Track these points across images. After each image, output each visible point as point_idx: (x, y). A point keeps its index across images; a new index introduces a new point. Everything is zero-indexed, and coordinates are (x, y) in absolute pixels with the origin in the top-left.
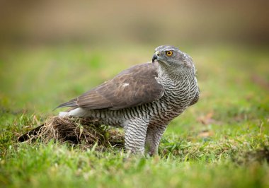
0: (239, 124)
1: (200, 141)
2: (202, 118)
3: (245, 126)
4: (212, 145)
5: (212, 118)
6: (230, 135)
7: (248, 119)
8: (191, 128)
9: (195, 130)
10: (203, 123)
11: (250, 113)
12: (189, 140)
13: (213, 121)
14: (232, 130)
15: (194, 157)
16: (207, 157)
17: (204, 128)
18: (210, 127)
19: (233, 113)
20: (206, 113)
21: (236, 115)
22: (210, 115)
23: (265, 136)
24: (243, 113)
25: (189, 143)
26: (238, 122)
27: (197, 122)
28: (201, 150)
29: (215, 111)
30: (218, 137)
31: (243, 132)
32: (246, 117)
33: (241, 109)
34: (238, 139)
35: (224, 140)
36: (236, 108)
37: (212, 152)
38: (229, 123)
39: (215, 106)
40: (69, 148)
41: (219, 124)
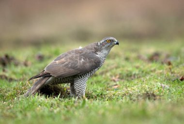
0: (133, 81)
1: (113, 90)
2: (114, 78)
3: (136, 81)
4: (119, 92)
5: (119, 78)
6: (129, 86)
7: (137, 78)
8: (108, 84)
9: (110, 85)
10: (114, 81)
11: (138, 74)
12: (107, 90)
13: (119, 80)
14: (129, 83)
15: (110, 99)
16: (117, 98)
17: (115, 84)
18: (118, 83)
19: (130, 75)
20: (115, 76)
21: (131, 76)
22: (118, 77)
23: (147, 86)
24: (135, 75)
25: (108, 92)
26: (132, 79)
27: (111, 81)
28: (114, 95)
29: (120, 74)
30: (123, 88)
31: (135, 85)
32: (136, 77)
33: (134, 73)
34: (133, 88)
35: (126, 89)
36: (131, 72)
37: (120, 95)
38: (128, 80)
39: (120, 72)
40: (46, 97)
41: (122, 81)
